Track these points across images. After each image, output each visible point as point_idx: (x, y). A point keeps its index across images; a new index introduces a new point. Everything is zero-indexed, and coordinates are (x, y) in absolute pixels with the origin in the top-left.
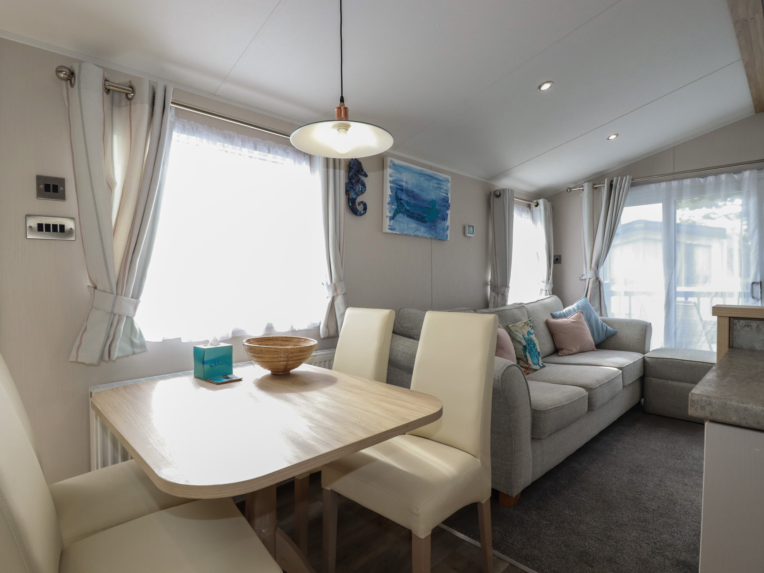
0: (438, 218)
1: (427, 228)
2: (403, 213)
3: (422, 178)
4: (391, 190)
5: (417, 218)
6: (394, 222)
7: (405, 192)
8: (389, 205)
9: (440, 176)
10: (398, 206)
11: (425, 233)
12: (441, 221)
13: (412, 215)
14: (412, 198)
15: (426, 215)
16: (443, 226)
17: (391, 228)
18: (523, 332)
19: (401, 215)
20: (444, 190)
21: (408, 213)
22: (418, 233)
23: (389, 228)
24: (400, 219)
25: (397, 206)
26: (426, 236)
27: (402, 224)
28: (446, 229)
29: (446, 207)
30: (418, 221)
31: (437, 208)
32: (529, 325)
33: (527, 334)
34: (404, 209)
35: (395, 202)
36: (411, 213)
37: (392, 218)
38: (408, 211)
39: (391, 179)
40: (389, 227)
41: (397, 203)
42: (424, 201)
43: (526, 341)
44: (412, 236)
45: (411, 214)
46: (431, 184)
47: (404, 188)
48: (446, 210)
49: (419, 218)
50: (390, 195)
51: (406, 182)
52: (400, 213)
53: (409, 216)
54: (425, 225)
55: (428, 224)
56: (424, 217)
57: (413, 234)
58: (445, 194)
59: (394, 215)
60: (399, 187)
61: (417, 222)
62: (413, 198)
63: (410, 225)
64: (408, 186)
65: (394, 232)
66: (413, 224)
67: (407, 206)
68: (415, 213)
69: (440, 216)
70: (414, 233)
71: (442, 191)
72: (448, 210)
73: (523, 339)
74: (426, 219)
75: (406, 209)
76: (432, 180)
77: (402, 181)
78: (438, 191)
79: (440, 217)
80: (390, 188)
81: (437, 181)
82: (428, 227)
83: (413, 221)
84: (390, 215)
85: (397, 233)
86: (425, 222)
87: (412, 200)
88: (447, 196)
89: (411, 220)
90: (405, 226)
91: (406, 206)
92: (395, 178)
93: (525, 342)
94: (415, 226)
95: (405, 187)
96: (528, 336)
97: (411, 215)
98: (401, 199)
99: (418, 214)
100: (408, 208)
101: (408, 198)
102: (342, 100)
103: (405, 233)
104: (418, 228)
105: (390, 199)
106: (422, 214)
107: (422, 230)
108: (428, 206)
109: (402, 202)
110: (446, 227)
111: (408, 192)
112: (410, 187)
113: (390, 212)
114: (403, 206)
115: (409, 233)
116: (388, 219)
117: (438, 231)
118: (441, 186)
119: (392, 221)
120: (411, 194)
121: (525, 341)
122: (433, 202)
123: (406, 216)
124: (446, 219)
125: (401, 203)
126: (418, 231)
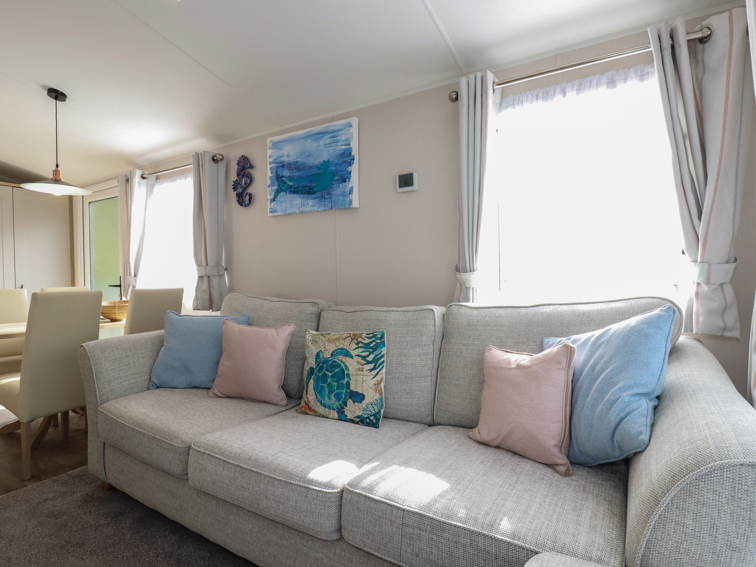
0: (333, 183)
1: (317, 200)
2: (285, 191)
3: (309, 141)
4: (271, 171)
5: (302, 191)
6: (274, 204)
7: (287, 166)
8: (269, 188)
9: (335, 126)
10: (279, 185)
11: (313, 206)
12: (339, 184)
13: (296, 190)
14: (295, 171)
15: (315, 184)
16: (344, 190)
17: (272, 210)
18: (325, 347)
19: (282, 194)
20: (343, 141)
21: (290, 190)
22: (304, 209)
23: (270, 212)
24: (282, 199)
25: (277, 186)
26: (317, 209)
27: (284, 204)
28: (348, 193)
29: (348, 162)
30: (304, 194)
31: (332, 170)
32: (355, 341)
33: (333, 352)
34: (286, 186)
35: (276, 182)
36: (294, 187)
37: (273, 200)
38: (291, 187)
39: (271, 160)
40: (270, 210)
41: (278, 182)
42: (311, 167)
43: (316, 362)
44: (298, 214)
45: (294, 189)
46: (322, 143)
47: (285, 163)
48: (348, 167)
49: (306, 190)
50: (270, 177)
51: (288, 156)
52: (281, 192)
53: (293, 192)
54: (314, 196)
55: (319, 194)
56: (313, 187)
57: (298, 212)
58: (345, 145)
59: (274, 196)
60: (279, 165)
61: (302, 196)
62: (297, 169)
63: (294, 202)
64: (291, 159)
65: (275, 214)
66: (297, 200)
67: (290, 182)
68: (300, 186)
69: (337, 178)
70: (299, 209)
71: (339, 144)
72: (350, 166)
73: (315, 357)
74: (315, 189)
75: (289, 185)
76: (322, 137)
77: (282, 157)
78: (332, 146)
79: (337, 180)
80: (270, 169)
81: (331, 135)
82: (318, 198)
83: (298, 196)
84: (270, 197)
85: (279, 214)
86: (314, 193)
87: (295, 173)
88: (348, 147)
89: (295, 195)
90: (287, 205)
91: (288, 182)
92: (274, 157)
93: (314, 363)
94: (300, 201)
95: (287, 162)
96: (332, 355)
97: (294, 191)
98: (282, 177)
99: (304, 186)
100: (290, 184)
101: (290, 173)
102: (57, 166)
103: (288, 212)
104: (304, 202)
105: (270, 182)
106: (309, 185)
107: (311, 204)
108: (318, 172)
109: (284, 179)
110: (348, 190)
111: (290, 166)
112: (292, 159)
113: (270, 194)
114: (285, 183)
115: (293, 211)
116: (269, 202)
117: (333, 199)
118: (338, 138)
119: (273, 203)
120: (293, 167)
121: (315, 360)
122: (326, 164)
123: (289, 192)
124: (347, 180)
125: (283, 181)
126: (305, 206)
